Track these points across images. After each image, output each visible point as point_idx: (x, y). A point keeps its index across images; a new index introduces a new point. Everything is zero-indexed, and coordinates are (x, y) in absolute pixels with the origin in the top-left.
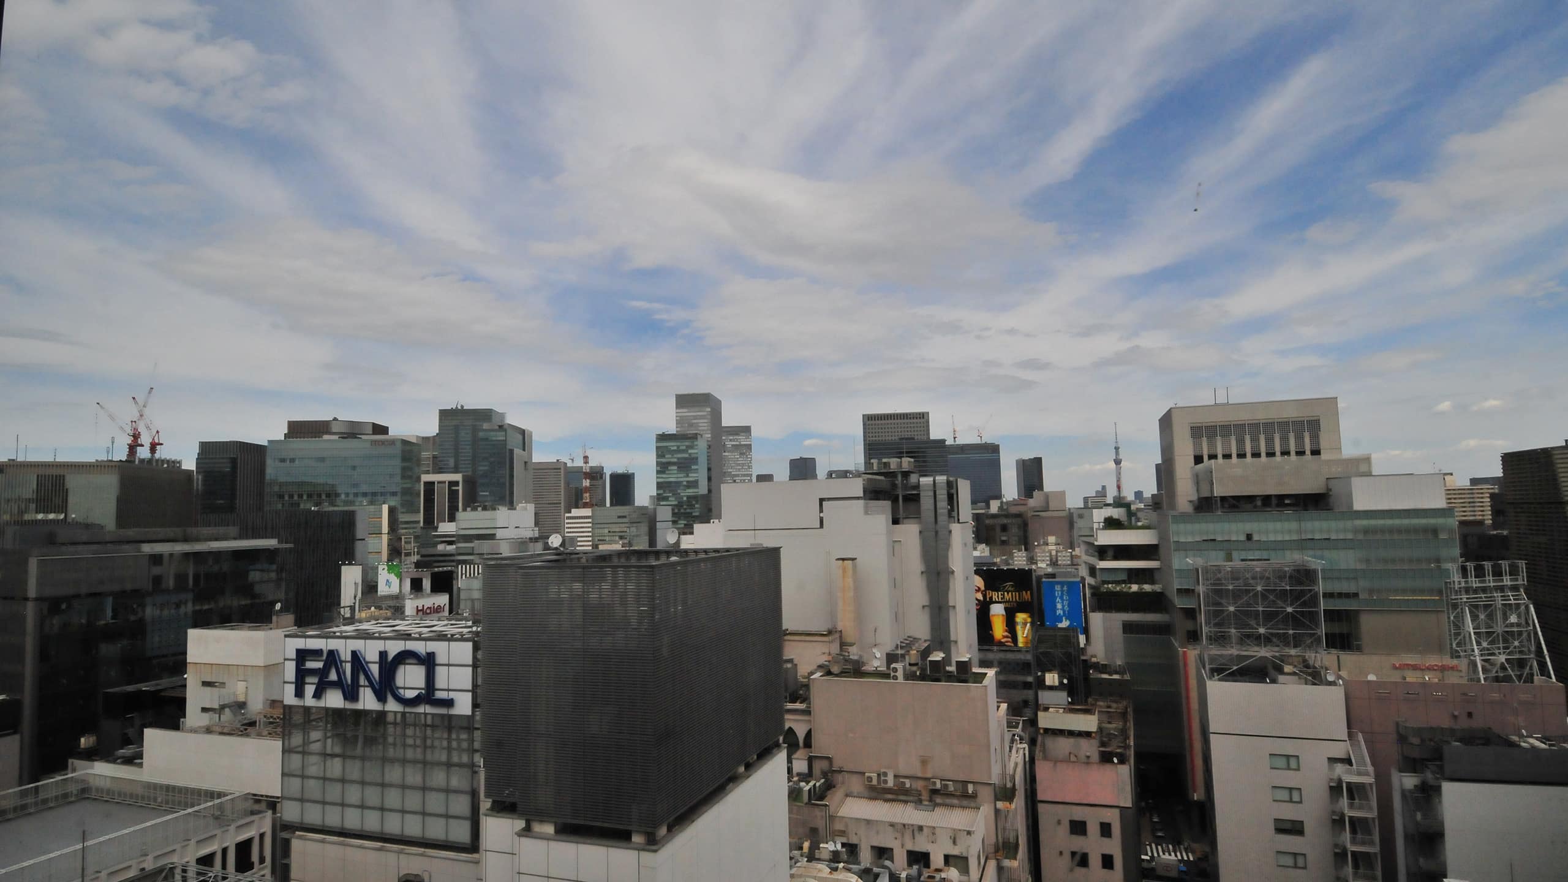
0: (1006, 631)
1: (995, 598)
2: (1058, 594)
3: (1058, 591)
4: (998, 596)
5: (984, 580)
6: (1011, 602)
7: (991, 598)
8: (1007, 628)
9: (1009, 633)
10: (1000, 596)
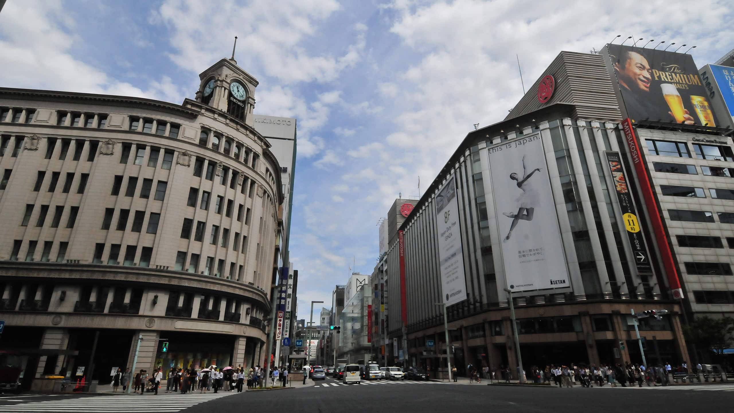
0: (686, 113)
1: (663, 78)
2: (728, 78)
3: (727, 76)
4: (666, 76)
5: (646, 59)
6: (681, 84)
7: (659, 77)
8: (686, 110)
9: (690, 115)
10: (668, 77)
